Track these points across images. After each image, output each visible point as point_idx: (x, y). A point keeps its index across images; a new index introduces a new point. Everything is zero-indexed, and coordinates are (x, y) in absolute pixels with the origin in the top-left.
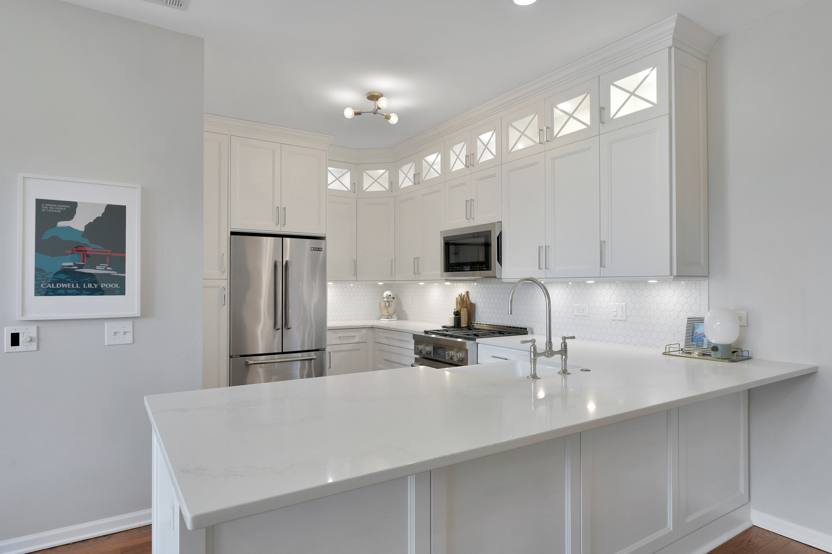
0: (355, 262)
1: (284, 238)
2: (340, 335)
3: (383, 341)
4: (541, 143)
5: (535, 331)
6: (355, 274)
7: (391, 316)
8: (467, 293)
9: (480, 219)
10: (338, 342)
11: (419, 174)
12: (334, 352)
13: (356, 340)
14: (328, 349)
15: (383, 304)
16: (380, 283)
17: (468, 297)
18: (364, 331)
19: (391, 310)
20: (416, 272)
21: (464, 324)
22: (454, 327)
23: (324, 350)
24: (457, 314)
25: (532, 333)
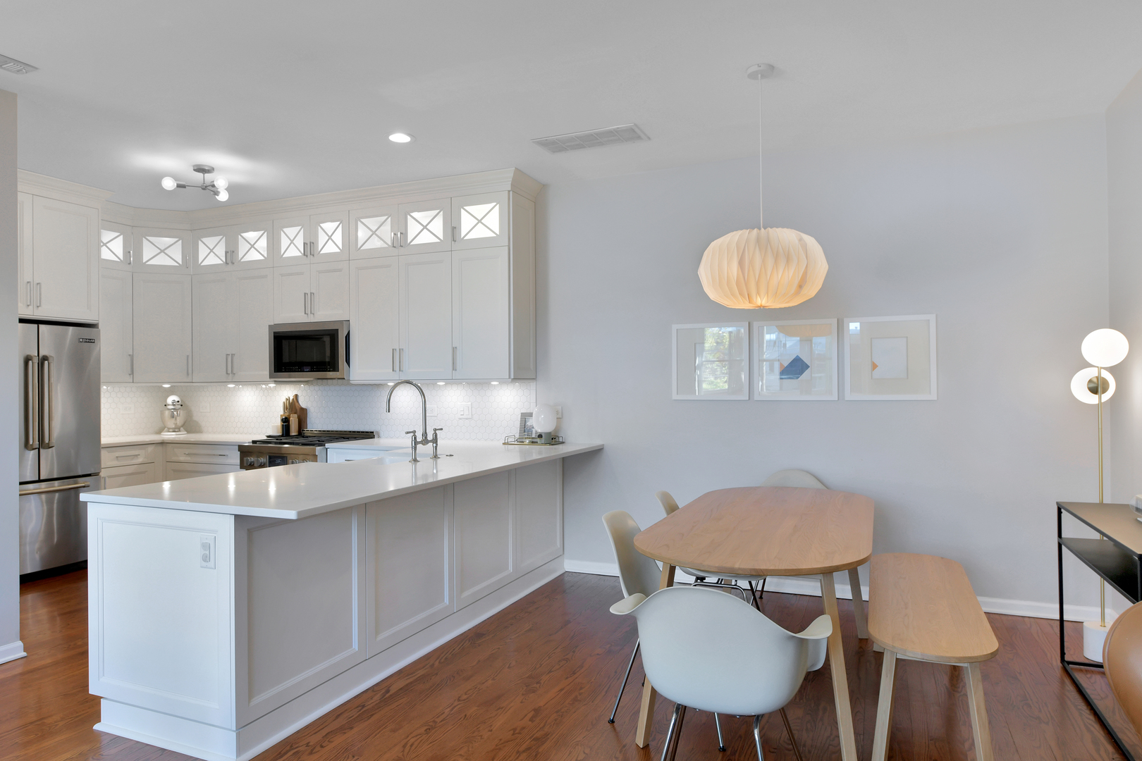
0: (132, 357)
1: (40, 325)
2: (117, 454)
3: (182, 458)
4: (393, 247)
5: (381, 434)
6: (132, 373)
7: (179, 429)
8: (296, 396)
9: (323, 315)
10: (116, 463)
11: (233, 252)
12: (109, 477)
13: (140, 460)
14: (103, 474)
15: (167, 413)
16: (167, 386)
17: (298, 402)
18: (150, 448)
19: (180, 421)
20: (229, 371)
21: (294, 431)
22: (282, 436)
23: (97, 474)
24: (286, 421)
25: (379, 437)
